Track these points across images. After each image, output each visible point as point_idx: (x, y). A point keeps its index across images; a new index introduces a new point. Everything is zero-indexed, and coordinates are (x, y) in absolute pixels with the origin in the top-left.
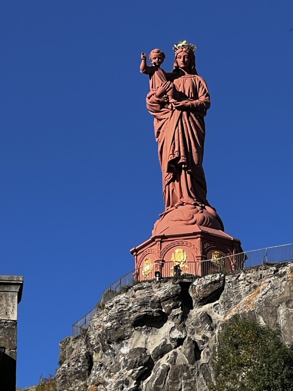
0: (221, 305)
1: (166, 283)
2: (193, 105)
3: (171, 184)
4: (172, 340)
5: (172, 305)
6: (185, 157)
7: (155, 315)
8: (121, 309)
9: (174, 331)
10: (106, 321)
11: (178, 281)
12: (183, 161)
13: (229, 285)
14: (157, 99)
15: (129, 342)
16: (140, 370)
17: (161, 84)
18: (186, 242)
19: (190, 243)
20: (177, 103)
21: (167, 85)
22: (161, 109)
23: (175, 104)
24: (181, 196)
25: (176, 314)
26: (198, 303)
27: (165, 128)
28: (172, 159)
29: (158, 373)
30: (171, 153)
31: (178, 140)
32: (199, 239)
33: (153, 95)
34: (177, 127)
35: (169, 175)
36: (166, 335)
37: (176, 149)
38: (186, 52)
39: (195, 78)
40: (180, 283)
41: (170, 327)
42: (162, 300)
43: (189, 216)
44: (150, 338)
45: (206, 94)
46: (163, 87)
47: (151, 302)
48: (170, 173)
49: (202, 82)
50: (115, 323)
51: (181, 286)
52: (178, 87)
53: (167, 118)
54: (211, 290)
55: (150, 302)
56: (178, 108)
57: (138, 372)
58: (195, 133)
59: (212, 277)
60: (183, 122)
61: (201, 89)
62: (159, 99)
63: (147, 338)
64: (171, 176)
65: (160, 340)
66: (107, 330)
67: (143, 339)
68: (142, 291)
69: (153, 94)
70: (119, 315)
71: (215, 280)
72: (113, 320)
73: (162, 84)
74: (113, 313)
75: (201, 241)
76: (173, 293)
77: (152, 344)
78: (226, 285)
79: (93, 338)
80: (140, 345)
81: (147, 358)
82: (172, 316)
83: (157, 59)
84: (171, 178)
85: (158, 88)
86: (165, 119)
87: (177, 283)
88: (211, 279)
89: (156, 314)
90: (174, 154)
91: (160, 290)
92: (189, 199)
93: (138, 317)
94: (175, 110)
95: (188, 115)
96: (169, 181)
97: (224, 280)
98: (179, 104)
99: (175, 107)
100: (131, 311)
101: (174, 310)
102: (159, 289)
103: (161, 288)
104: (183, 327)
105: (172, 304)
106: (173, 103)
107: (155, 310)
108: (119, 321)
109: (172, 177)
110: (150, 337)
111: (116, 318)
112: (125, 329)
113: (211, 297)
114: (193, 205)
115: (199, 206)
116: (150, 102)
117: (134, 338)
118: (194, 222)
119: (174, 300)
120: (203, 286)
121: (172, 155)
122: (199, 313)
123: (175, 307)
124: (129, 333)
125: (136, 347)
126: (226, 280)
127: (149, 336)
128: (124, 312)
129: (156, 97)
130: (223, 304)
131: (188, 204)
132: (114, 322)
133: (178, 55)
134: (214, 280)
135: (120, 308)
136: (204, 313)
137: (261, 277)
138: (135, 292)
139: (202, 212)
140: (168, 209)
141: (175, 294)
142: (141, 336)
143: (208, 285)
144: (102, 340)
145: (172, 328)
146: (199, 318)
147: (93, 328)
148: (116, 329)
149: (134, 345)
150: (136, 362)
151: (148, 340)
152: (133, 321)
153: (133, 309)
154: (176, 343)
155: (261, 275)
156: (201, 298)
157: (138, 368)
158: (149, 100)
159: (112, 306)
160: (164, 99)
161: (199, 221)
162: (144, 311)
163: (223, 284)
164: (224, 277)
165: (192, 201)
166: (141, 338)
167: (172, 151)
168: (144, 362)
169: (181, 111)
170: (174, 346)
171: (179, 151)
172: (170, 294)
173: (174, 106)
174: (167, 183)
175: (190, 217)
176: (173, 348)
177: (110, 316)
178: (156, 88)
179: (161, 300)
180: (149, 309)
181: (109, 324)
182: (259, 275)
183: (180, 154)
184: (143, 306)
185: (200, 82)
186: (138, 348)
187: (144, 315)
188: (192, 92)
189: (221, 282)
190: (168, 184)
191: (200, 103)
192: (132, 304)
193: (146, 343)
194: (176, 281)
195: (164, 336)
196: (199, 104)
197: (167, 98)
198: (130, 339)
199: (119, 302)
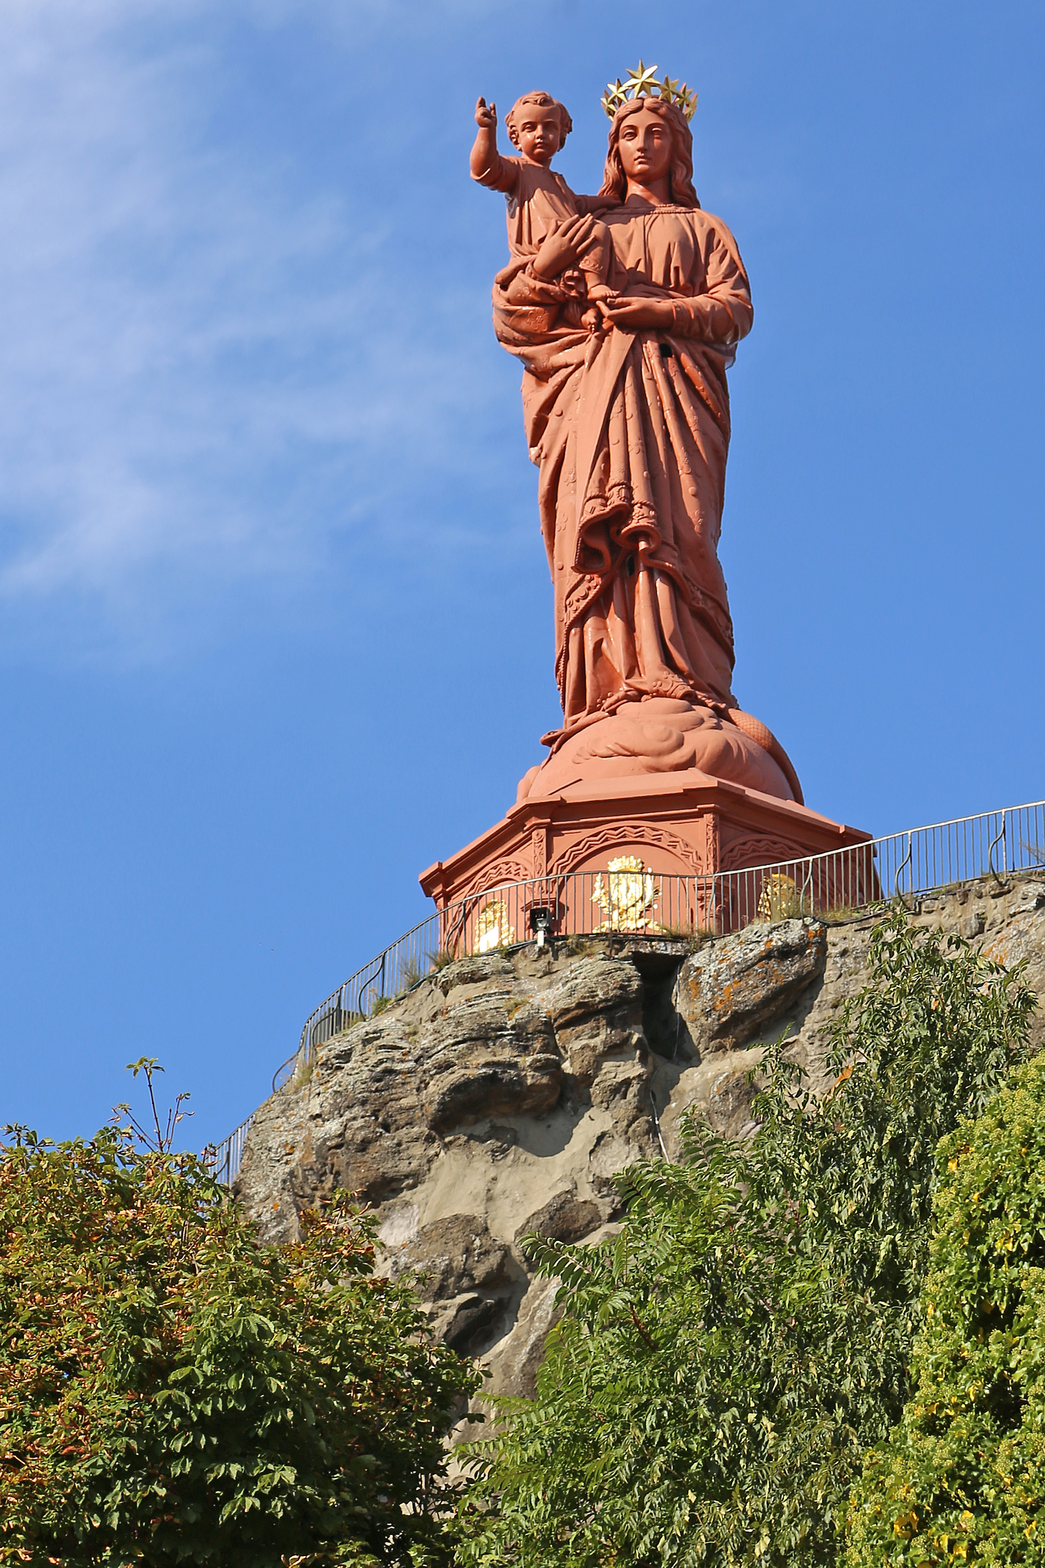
0: (809, 1048)
1: (576, 958)
2: (683, 312)
3: (590, 624)
4: (602, 1184)
5: (604, 1043)
6: (650, 508)
7: (529, 1082)
8: (384, 1065)
9: (608, 1150)
10: (318, 1116)
11: (625, 950)
12: (643, 522)
13: (845, 963)
14: (539, 285)
15: (415, 1199)
16: (463, 1307)
17: (553, 227)
18: (654, 829)
19: (671, 835)
20: (619, 300)
21: (578, 230)
22: (551, 329)
23: (611, 306)
24: (633, 668)
25: (620, 1078)
26: (712, 1039)
27: (569, 402)
28: (596, 513)
29: (539, 1314)
30: (593, 491)
31: (621, 443)
32: (709, 817)
33: (520, 274)
34: (620, 395)
35: (585, 585)
36: (577, 1164)
37: (616, 475)
38: (657, 113)
39: (693, 218)
40: (637, 959)
41: (591, 1134)
42: (561, 1021)
43: (665, 735)
44: (508, 1177)
45: (734, 278)
46: (564, 235)
47: (513, 1028)
48: (588, 577)
49: (720, 233)
50: (360, 1122)
51: (638, 970)
52: (624, 245)
53: (576, 361)
54: (768, 983)
55: (508, 1027)
56: (624, 323)
57: (455, 1317)
58: (691, 418)
59: (770, 933)
60: (645, 376)
61: (714, 258)
62: (544, 285)
63: (495, 1179)
64: (589, 589)
65: (550, 1185)
66: (325, 1149)
67: (476, 1182)
68: (473, 989)
69: (523, 267)
70: (377, 1090)
71: (786, 945)
72: (349, 1107)
73: (558, 227)
74: (351, 1079)
75: (715, 827)
76: (606, 993)
77: (515, 1202)
78: (830, 962)
79: (262, 1195)
80: (464, 1205)
81: (494, 1260)
82: (602, 1085)
83: (539, 131)
84: (589, 598)
85: (542, 240)
86: (567, 366)
87: (625, 959)
88: (765, 939)
89: (533, 1077)
90: (608, 494)
91: (550, 985)
92: (665, 674)
93: (456, 1089)
94: (611, 329)
95: (665, 352)
96: (582, 607)
97: (823, 947)
98: (629, 304)
99: (610, 318)
100: (428, 1064)
101: (607, 1066)
102: (546, 980)
103: (554, 976)
104: (647, 1133)
105: (602, 1037)
106: (604, 299)
107: (529, 1060)
108: (375, 1113)
109: (592, 593)
110: (505, 1174)
111: (364, 1103)
112: (399, 1144)
113: (766, 1013)
114: (682, 698)
115: (705, 705)
116: (509, 301)
117: (439, 1183)
118: (684, 759)
119: (611, 1024)
120: (730, 967)
121: (599, 500)
122: (717, 1076)
123: (615, 1050)
124: (415, 1164)
125: (447, 1214)
126: (829, 947)
127: (501, 1169)
128: (399, 1079)
129: (535, 278)
130: (817, 1043)
131: (659, 694)
132: (354, 1119)
133: (626, 123)
134: (780, 943)
135: (381, 1062)
136: (737, 1075)
137: (982, 926)
138: (446, 994)
139: (718, 727)
140: (576, 721)
141: (615, 996)
142: (468, 1171)
143: (754, 965)
144: (302, 1197)
145: (600, 1138)
146: (717, 1098)
147: (263, 1157)
148: (364, 1146)
149: (439, 1208)
150: (448, 1272)
151: (499, 1186)
152: (435, 1106)
153: (440, 1055)
154: (617, 1199)
155: (981, 918)
156: (724, 1019)
157: (453, 1297)
158: (502, 292)
159: (346, 1056)
160: (565, 284)
161: (706, 756)
162: (482, 1061)
163: (816, 960)
164: (822, 934)
165: (675, 684)
166: (466, 1180)
167: (597, 484)
168: (480, 1272)
169: (632, 337)
170: (609, 1211)
171: (627, 484)
172: (593, 997)
173: (606, 311)
174: (573, 616)
175: (667, 739)
176: (605, 1217)
177: (336, 1092)
178: (535, 241)
179: (555, 1020)
180: (506, 1055)
181: (333, 1126)
182: (970, 919)
183: (629, 497)
184: (479, 1043)
185: (712, 232)
186: (456, 1217)
187: (485, 1078)
188: (679, 264)
189: (808, 951)
190: (580, 621)
191: (713, 307)
192: (432, 1038)
193: (490, 1199)
194: (618, 951)
195: (568, 1168)
196: (708, 309)
197: (581, 280)
198: (420, 1188)
199: (377, 1038)
